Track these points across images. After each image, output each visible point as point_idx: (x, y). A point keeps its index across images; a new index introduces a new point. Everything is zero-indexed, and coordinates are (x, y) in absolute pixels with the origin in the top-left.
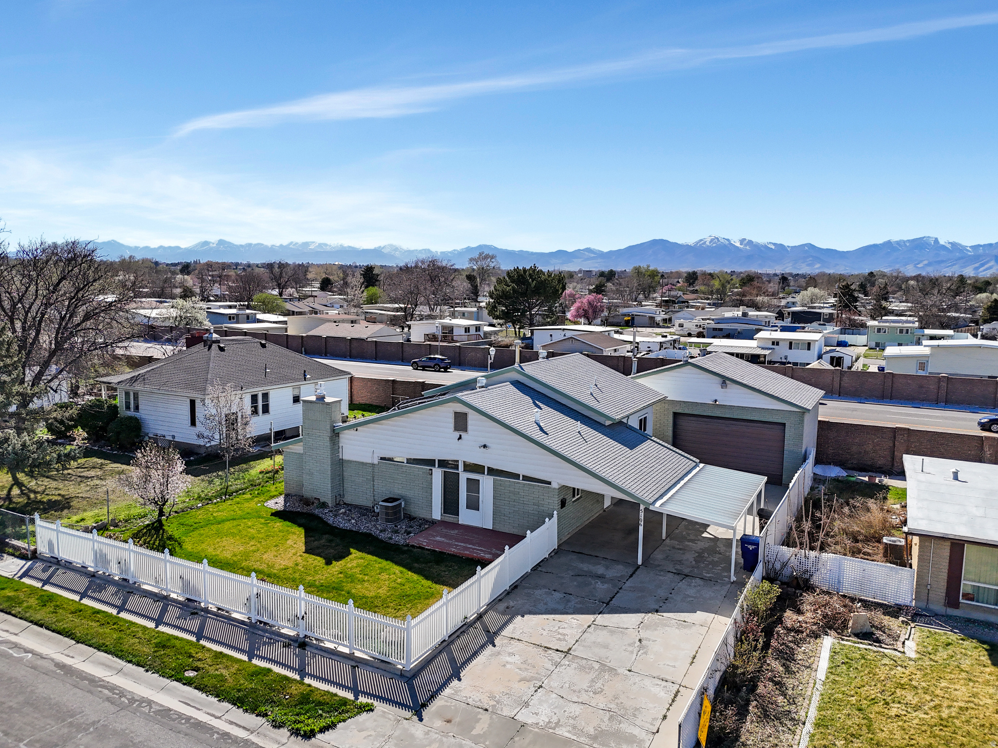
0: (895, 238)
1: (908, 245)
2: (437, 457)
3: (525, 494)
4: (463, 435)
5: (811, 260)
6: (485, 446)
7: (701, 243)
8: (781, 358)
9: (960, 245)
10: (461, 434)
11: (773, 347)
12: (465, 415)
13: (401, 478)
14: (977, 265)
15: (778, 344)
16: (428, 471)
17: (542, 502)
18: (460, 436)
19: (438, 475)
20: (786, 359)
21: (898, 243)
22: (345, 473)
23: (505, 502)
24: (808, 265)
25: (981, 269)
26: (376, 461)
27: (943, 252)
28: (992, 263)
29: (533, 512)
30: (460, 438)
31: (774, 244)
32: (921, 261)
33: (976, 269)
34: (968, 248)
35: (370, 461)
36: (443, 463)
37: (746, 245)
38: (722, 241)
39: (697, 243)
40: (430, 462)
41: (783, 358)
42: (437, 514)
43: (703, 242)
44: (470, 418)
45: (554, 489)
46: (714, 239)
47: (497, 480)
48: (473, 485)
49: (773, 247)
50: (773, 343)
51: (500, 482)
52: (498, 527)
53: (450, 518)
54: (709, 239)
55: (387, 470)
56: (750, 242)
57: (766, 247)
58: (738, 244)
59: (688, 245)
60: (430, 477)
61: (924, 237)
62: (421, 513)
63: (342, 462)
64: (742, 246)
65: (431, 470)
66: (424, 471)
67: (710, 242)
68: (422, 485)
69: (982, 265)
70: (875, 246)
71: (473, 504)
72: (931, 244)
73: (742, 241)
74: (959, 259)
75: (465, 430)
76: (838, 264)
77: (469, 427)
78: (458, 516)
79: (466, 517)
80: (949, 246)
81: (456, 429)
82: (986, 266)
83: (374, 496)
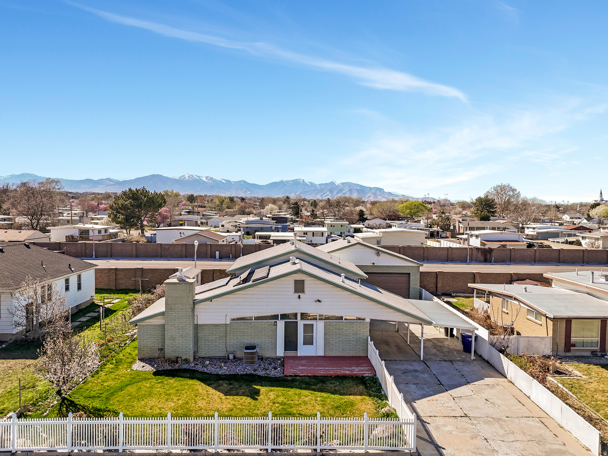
0: (285, 179)
1: (291, 183)
2: (279, 312)
3: (347, 329)
4: (302, 295)
5: (245, 190)
6: (319, 301)
7: (183, 178)
8: (309, 242)
9: (314, 184)
10: (299, 294)
11: (304, 235)
12: (303, 281)
13: (250, 331)
14: (322, 194)
15: (307, 234)
16: (273, 324)
17: (360, 332)
18: (299, 296)
19: (281, 324)
20: (311, 242)
21: (286, 182)
22: (199, 335)
23: (333, 336)
24: (243, 192)
25: (324, 196)
26: (228, 322)
27: (307, 187)
28: (328, 193)
29: (352, 339)
30: (299, 297)
31: (225, 180)
32: (298, 191)
33: (322, 196)
34: (317, 185)
35: (224, 323)
36: (284, 316)
37: (209, 180)
38: (195, 177)
39: (180, 177)
40: (275, 317)
41: (310, 241)
42: (280, 352)
43: (184, 177)
44: (306, 283)
45: (367, 322)
46: (190, 176)
47: (327, 322)
48: (309, 328)
49: (224, 182)
50: (304, 234)
51: (329, 324)
52: (327, 354)
53: (291, 353)
54: (187, 176)
55: (238, 327)
56: (211, 178)
57: (220, 181)
58: (204, 179)
59: (175, 179)
60: (276, 327)
61: (298, 179)
62: (267, 354)
63: (196, 327)
64: (207, 181)
65: (276, 322)
66: (269, 324)
67: (188, 178)
68: (268, 334)
69: (324, 194)
70: (276, 183)
71: (309, 341)
72: (301, 183)
73: (207, 178)
74: (314, 190)
75: (303, 291)
76: (259, 192)
77: (306, 289)
78: (297, 351)
79: (303, 350)
80: (309, 184)
81: (296, 291)
82: (326, 194)
83: (226, 348)
